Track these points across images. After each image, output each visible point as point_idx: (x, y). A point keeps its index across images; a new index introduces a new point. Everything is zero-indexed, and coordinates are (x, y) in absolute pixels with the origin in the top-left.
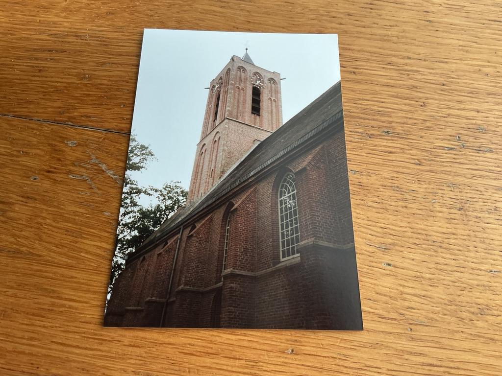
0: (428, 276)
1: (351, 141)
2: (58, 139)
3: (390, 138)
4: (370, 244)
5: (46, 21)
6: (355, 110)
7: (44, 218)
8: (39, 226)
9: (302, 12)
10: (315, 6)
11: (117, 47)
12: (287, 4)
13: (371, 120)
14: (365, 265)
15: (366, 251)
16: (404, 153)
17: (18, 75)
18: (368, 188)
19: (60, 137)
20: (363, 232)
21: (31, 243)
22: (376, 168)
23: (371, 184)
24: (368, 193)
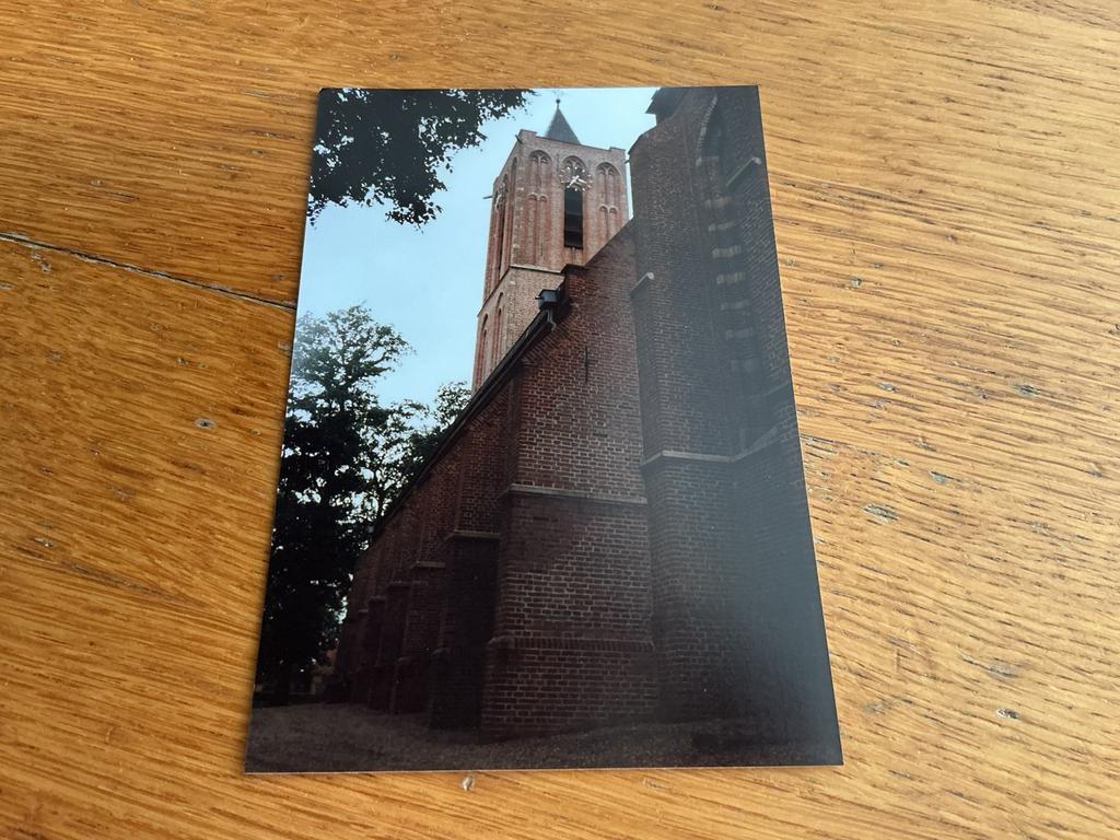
0: (1105, 751)
2: (265, 338)
3: (1033, 404)
4: (971, 659)
5: (255, 63)
6: (951, 328)
7: (219, 518)
8: (207, 534)
9: (838, 84)
10: (869, 72)
12: (803, 62)
13: (989, 355)
14: (955, 710)
15: (960, 675)
16: (1063, 442)
17: (185, 182)
18: (972, 521)
19: (269, 334)
20: (955, 629)
21: (185, 572)
22: (995, 473)
23: (982, 513)
24: (973, 533)
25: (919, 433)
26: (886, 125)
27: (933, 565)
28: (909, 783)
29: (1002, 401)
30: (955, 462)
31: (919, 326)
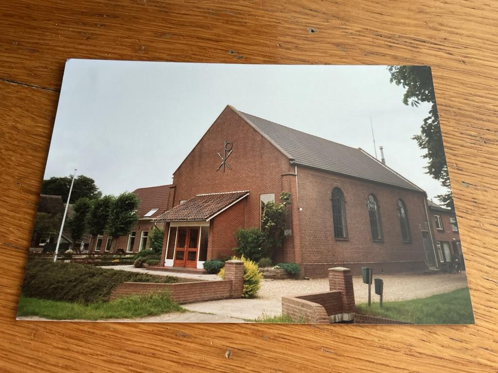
1: (462, 146)
4: (488, 278)
6: (466, 108)
11: (179, 15)
13: (486, 121)
14: (482, 305)
17: (62, 42)
18: (483, 206)
20: (479, 263)
22: (493, 181)
23: (489, 202)
24: (485, 213)
25: (454, 161)
26: (426, 6)
27: (465, 230)
28: (460, 344)
29: (494, 144)
30: (473, 176)
31: (450, 107)
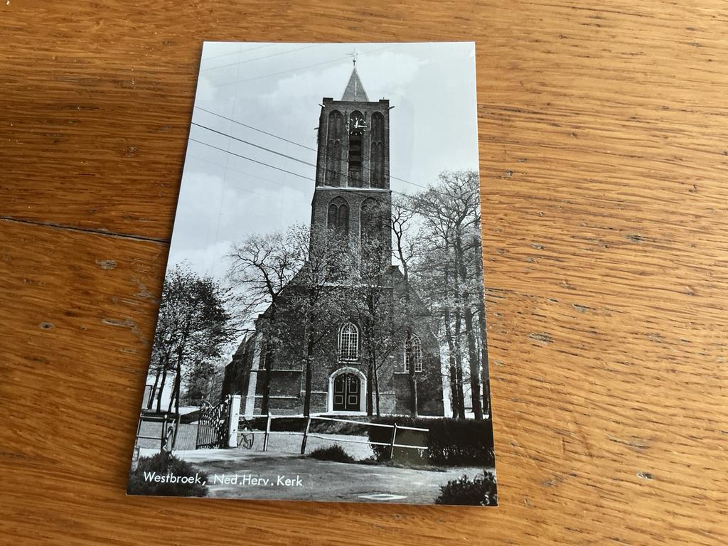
0: (716, 495)
1: (574, 254)
2: (85, 257)
3: (641, 248)
4: (615, 439)
5: (66, 57)
6: (579, 200)
7: (61, 395)
8: (54, 408)
9: (484, 33)
10: (505, 22)
11: (181, 99)
12: (458, 20)
13: (607, 216)
14: (608, 478)
15: (608, 451)
16: (665, 273)
17: (21, 149)
18: (606, 337)
19: (89, 254)
20: (602, 418)
21: (40, 438)
22: (619, 300)
23: (613, 331)
24: (608, 346)
25: (563, 277)
26: (520, 59)
27: (582, 373)
28: (580, 536)
29: (619, 248)
30: (590, 296)
31: (556, 200)
